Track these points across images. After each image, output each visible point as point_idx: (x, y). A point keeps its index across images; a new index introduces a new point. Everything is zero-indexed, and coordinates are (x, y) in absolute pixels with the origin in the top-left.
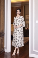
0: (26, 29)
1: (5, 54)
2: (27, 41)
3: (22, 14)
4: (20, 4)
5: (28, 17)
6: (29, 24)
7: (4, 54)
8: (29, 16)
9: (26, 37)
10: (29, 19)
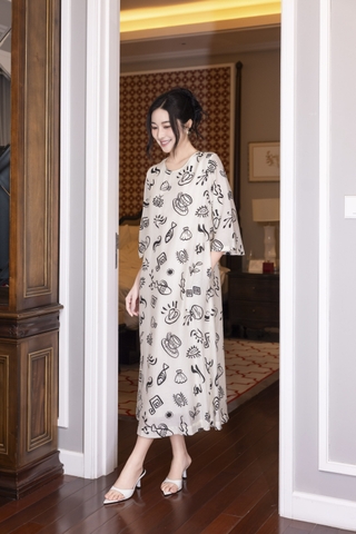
0: (256, 267)
1: (65, 491)
2: (260, 374)
3: (217, 138)
4: (204, 52)
5: (274, 160)
6: (276, 225)
7: (55, 495)
8: (278, 157)
9: (257, 345)
10: (278, 182)
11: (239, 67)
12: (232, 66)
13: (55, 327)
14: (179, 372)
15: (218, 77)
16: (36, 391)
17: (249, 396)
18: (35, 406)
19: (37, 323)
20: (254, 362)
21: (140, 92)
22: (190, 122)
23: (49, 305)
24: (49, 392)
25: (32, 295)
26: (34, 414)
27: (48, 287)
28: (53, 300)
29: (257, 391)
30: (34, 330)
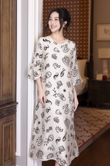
13: (15, 112)
16: (6, 141)
17: (98, 136)
18: (6, 148)
19: (7, 111)
20: (99, 119)
21: (51, 6)
22: (66, 22)
23: (12, 103)
24: (12, 141)
25: (5, 99)
26: (5, 151)
27: (12, 95)
28: (14, 100)
29: (101, 134)
30: (5, 114)
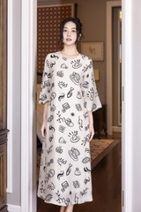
11: (76, 6)
12: (72, 5)
14: (77, 169)
15: (65, 10)
27: (2, 121)
28: (4, 127)
